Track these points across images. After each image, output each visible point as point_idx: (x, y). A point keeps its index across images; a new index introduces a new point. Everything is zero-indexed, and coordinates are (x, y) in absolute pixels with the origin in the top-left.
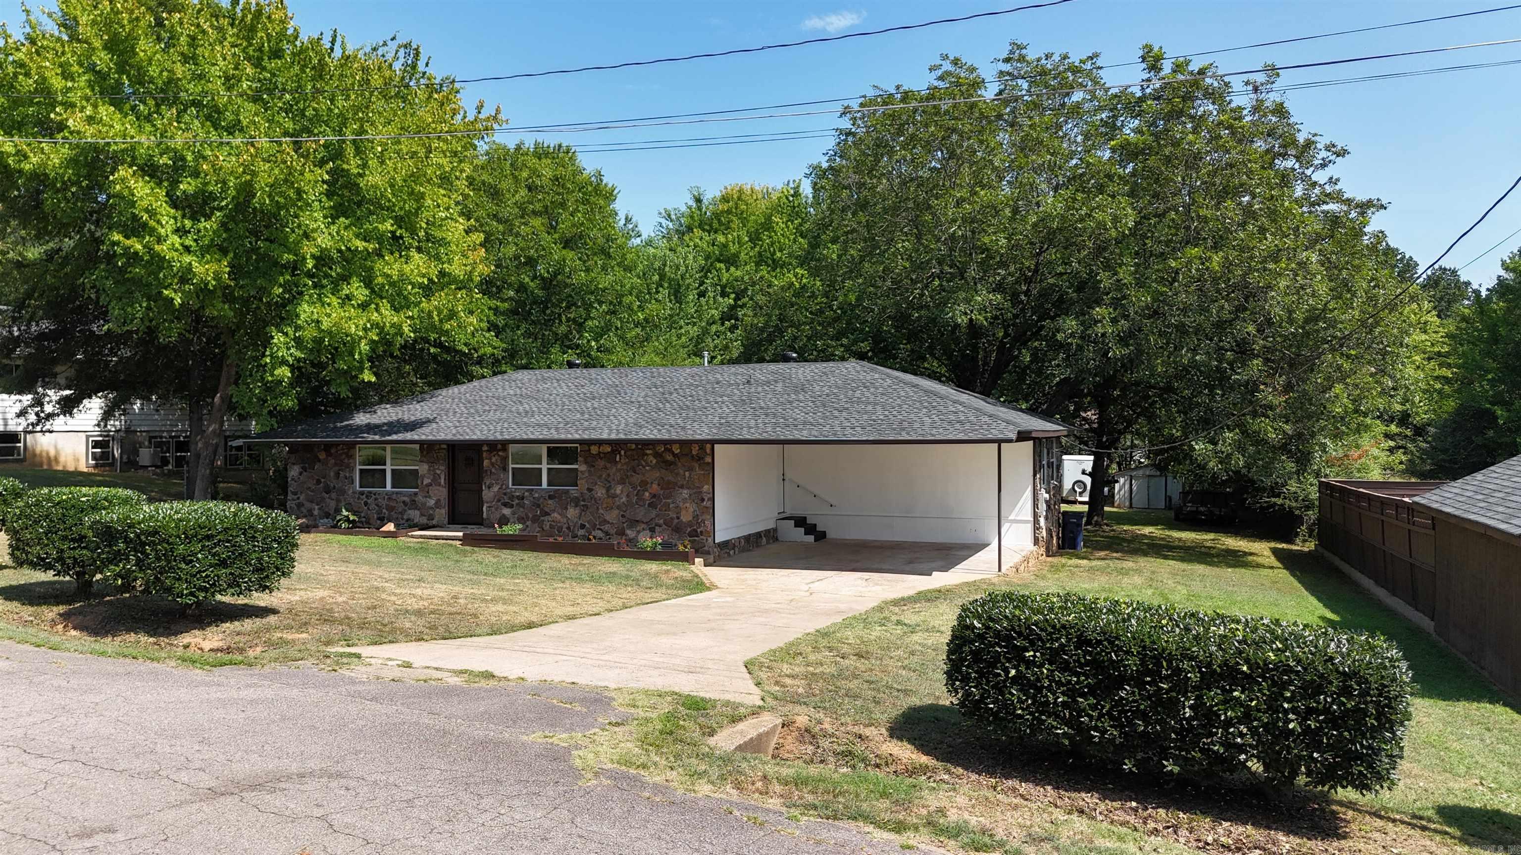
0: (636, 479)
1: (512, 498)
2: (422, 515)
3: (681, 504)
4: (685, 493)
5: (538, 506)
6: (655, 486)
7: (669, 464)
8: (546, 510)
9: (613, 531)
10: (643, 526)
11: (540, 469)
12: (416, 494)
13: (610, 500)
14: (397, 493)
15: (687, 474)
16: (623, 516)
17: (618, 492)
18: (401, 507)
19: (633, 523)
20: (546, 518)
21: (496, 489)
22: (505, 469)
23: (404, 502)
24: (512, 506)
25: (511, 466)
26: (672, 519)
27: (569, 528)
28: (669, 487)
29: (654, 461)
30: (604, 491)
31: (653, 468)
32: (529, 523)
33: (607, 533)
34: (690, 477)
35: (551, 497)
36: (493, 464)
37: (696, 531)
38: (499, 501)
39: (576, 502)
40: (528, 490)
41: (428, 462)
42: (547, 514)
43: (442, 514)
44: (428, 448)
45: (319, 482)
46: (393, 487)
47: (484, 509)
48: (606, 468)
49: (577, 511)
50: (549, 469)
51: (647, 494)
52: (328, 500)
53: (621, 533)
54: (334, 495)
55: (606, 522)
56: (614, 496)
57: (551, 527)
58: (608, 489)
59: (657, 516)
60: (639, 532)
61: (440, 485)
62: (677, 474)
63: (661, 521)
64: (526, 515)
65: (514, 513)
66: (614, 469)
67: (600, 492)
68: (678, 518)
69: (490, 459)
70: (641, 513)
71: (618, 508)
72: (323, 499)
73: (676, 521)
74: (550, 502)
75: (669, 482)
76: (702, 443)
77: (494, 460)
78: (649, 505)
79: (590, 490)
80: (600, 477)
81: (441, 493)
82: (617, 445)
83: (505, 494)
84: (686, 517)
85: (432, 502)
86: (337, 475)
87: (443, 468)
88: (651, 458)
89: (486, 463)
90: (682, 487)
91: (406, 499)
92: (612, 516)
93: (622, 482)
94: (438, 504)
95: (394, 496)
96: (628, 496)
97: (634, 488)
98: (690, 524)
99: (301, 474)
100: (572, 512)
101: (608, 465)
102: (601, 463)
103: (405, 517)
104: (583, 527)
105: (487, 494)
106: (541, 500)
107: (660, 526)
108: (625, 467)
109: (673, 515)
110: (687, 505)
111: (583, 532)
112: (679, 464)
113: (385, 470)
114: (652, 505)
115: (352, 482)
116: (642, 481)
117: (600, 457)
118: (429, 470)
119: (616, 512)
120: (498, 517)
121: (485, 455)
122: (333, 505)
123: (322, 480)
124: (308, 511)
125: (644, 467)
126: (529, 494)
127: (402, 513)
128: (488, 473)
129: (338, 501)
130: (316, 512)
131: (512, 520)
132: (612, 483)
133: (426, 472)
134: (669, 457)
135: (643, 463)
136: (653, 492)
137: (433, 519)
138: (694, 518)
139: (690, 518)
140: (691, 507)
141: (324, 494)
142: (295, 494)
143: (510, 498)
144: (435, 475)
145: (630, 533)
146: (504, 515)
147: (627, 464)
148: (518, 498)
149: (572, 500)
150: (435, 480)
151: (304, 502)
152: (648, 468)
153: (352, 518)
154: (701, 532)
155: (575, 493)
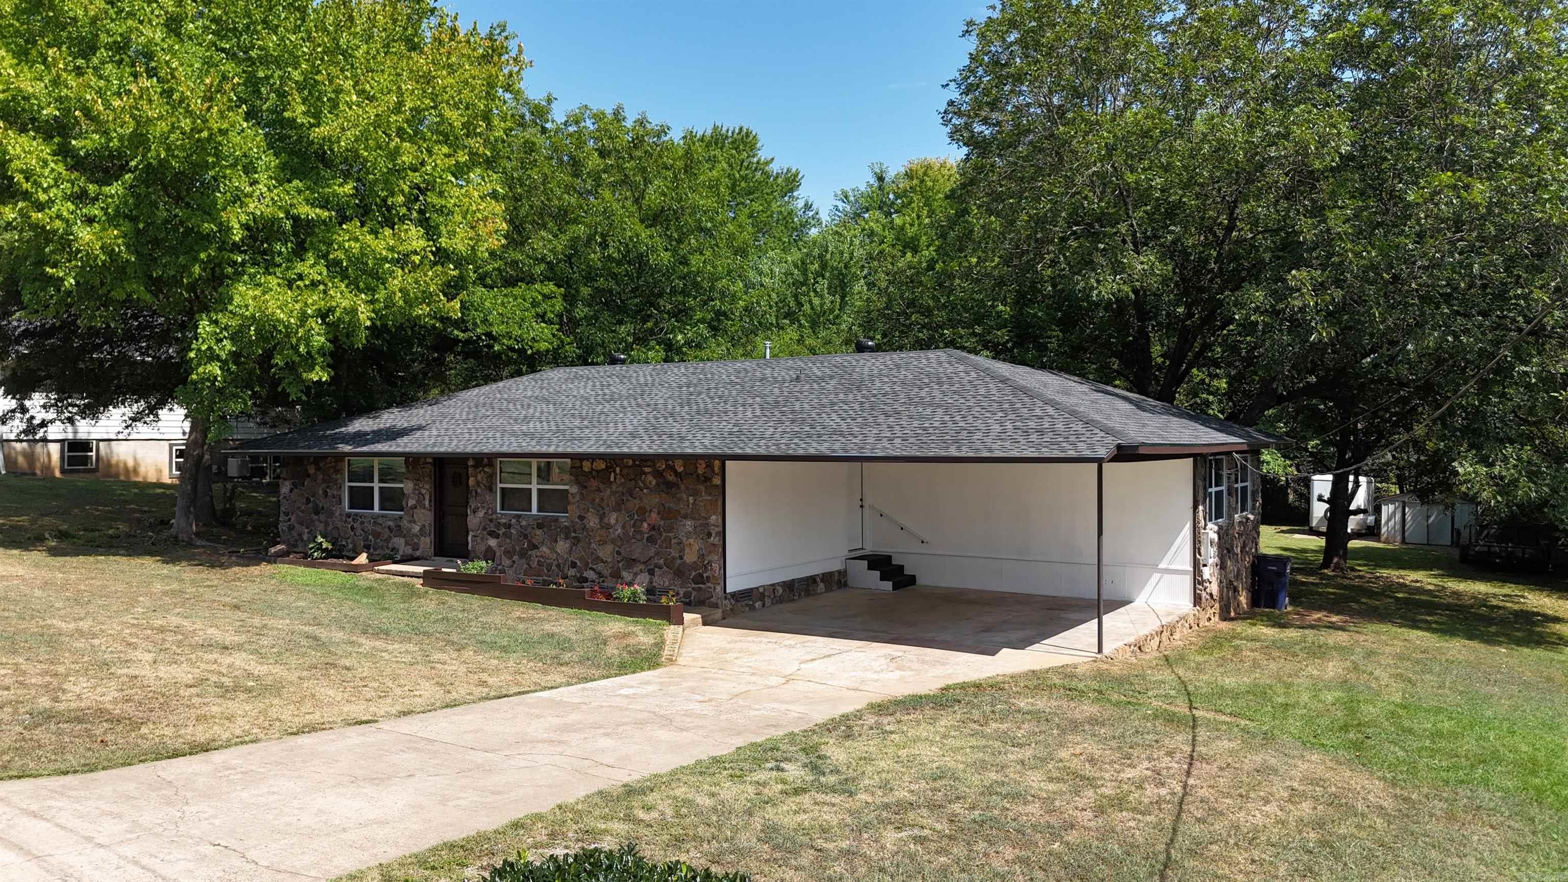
0: (634, 504)
1: (499, 525)
2: (407, 544)
3: (684, 540)
4: (689, 525)
5: (526, 536)
6: (654, 515)
7: (670, 485)
8: (535, 542)
9: (606, 572)
10: (642, 567)
11: (530, 490)
12: (401, 518)
13: (603, 532)
14: (384, 516)
15: (691, 499)
16: (619, 553)
17: (613, 521)
18: (386, 534)
19: (629, 563)
20: (533, 553)
21: (481, 514)
22: (491, 489)
23: (389, 527)
24: (497, 537)
25: (500, 485)
26: (674, 558)
27: (558, 566)
28: (670, 517)
29: (654, 482)
30: (597, 521)
31: (652, 491)
32: (515, 558)
33: (600, 574)
34: (694, 503)
35: (540, 526)
36: (479, 483)
37: (701, 575)
38: (484, 529)
39: (567, 532)
40: (515, 516)
41: (413, 479)
42: (535, 547)
43: (426, 543)
44: (414, 460)
45: (308, 501)
46: (380, 509)
47: (470, 538)
48: (599, 490)
49: (568, 544)
50: (539, 490)
51: (645, 525)
52: (317, 523)
53: (617, 575)
54: (322, 517)
55: (598, 560)
56: (608, 527)
57: (539, 563)
58: (601, 518)
59: (657, 554)
60: (636, 574)
61: (425, 507)
62: (679, 500)
63: (662, 561)
64: (513, 548)
65: (500, 545)
66: (608, 492)
67: (592, 521)
68: (681, 558)
69: (476, 477)
70: (637, 550)
71: (613, 542)
72: (312, 521)
73: (679, 561)
74: (539, 532)
75: (670, 510)
76: (708, 458)
77: (479, 477)
78: (648, 539)
79: (581, 518)
80: (593, 501)
81: (424, 517)
82: (613, 460)
83: (491, 521)
84: (690, 557)
85: (416, 529)
86: (326, 494)
87: (427, 487)
88: (650, 478)
89: (472, 481)
90: (685, 517)
91: (391, 523)
92: (606, 552)
93: (617, 508)
94: (423, 531)
95: (380, 520)
96: (624, 527)
97: (631, 517)
98: (694, 567)
99: (291, 491)
100: (562, 546)
101: (602, 486)
102: (594, 484)
103: (390, 546)
104: (574, 565)
105: (474, 520)
106: (529, 530)
107: (660, 568)
108: (620, 489)
109: (675, 553)
110: (691, 541)
111: (572, 572)
112: (682, 487)
113: (372, 488)
114: (651, 540)
115: (340, 501)
116: (639, 508)
117: (593, 476)
118: (414, 489)
119: (610, 548)
120: (483, 549)
121: (470, 471)
122: (321, 528)
123: (312, 499)
124: (298, 535)
125: (641, 489)
126: (514, 521)
127: (389, 539)
128: (474, 494)
129: (326, 523)
130: (306, 537)
131: (498, 554)
132: (606, 510)
133: (410, 491)
134: (671, 477)
135: (641, 484)
136: (652, 523)
137: (418, 549)
138: (699, 559)
139: (694, 558)
140: (696, 544)
141: (313, 515)
142: (287, 514)
143: (496, 526)
144: (420, 495)
145: (627, 576)
146: (490, 547)
147: (622, 484)
148: (504, 526)
149: (562, 531)
150: (420, 501)
151: (294, 524)
152: (646, 491)
153: (325, 545)
154: (708, 578)
155: (565, 522)
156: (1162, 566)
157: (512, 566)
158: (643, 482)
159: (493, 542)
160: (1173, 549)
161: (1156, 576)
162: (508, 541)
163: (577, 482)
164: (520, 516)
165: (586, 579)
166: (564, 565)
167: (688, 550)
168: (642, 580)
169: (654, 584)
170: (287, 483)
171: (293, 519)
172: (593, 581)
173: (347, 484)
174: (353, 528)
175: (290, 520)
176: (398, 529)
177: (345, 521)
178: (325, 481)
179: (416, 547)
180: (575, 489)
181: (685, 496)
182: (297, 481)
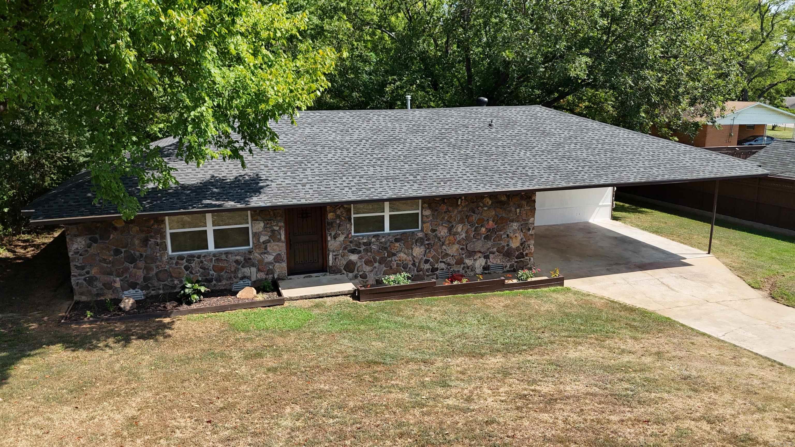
0: (475, 218)
1: (359, 244)
2: (259, 270)
3: (511, 235)
4: (515, 225)
5: (386, 248)
6: (491, 222)
7: (502, 204)
8: (393, 251)
10: (480, 255)
11: (383, 217)
12: (250, 252)
13: (452, 238)
14: (227, 253)
15: (518, 210)
16: (462, 249)
17: (459, 230)
18: (233, 266)
19: (471, 254)
20: (394, 258)
21: (342, 238)
22: (350, 220)
23: (237, 262)
24: (359, 252)
25: (353, 216)
26: (504, 247)
28: (502, 222)
29: (490, 203)
30: (446, 231)
31: (489, 208)
32: (376, 265)
33: (449, 264)
34: (520, 213)
35: (397, 240)
36: (338, 217)
37: (522, 254)
39: (420, 241)
40: (374, 236)
41: (264, 220)
42: (394, 255)
43: (282, 267)
45: (117, 252)
46: (216, 247)
47: (331, 257)
48: (448, 210)
49: (422, 249)
50: (391, 216)
51: (483, 229)
52: (134, 270)
53: (460, 262)
54: (141, 264)
55: (447, 255)
56: (457, 233)
57: (398, 265)
58: (450, 230)
59: (492, 245)
60: (475, 260)
61: (279, 240)
62: (510, 211)
63: (495, 249)
64: (374, 258)
65: (360, 258)
66: (456, 212)
67: (443, 232)
68: (508, 245)
69: (334, 212)
70: (478, 245)
71: (459, 243)
72: (127, 269)
73: (506, 248)
74: (397, 244)
75: (502, 218)
77: (338, 212)
78: (485, 238)
79: (433, 231)
80: (443, 218)
81: (279, 248)
83: (351, 242)
84: (515, 244)
85: (270, 258)
86: (145, 241)
87: (282, 224)
88: (488, 200)
89: (330, 216)
90: (512, 221)
91: (238, 258)
92: (453, 250)
93: (461, 221)
94: (278, 259)
95: (224, 257)
96: (467, 232)
97: (472, 225)
98: (518, 249)
99: (89, 246)
100: (418, 251)
101: (450, 209)
102: (444, 207)
103: (240, 275)
104: (427, 261)
105: (333, 244)
106: (388, 244)
107: (493, 253)
108: (465, 209)
109: (503, 243)
110: (517, 235)
111: (427, 266)
112: (511, 204)
113: (206, 231)
114: (487, 238)
115: (166, 248)
116: (479, 219)
117: (444, 203)
118: (265, 227)
119: (456, 246)
120: (345, 263)
121: (328, 208)
122: (140, 273)
123: (123, 250)
124: (104, 285)
125: (482, 207)
126: (373, 240)
127: (236, 270)
128: (334, 225)
129: (148, 269)
130: (118, 285)
131: (359, 264)
132: (454, 223)
133: (261, 229)
134: (504, 198)
135: (481, 205)
136: (489, 227)
137: (273, 273)
138: (521, 244)
139: (518, 244)
140: (520, 236)
141: (127, 264)
142: (82, 268)
143: (356, 245)
144: (273, 231)
145: (468, 262)
146: (350, 260)
147: (467, 206)
148: (365, 244)
149: (416, 241)
150: (274, 236)
151: (98, 276)
152: (486, 208)
153: (203, 289)
154: (527, 254)
155: (420, 235)
156: (600, 204)
157: (372, 271)
158: (482, 203)
159: (354, 257)
160: (605, 196)
162: (369, 254)
163: (430, 207)
164: (378, 235)
165: (437, 269)
166: (419, 263)
167: (514, 240)
168: (480, 263)
169: (489, 263)
170: (79, 239)
171: (94, 271)
172: (443, 269)
173: (168, 232)
174: (187, 268)
175: (88, 273)
176: (248, 262)
177: (177, 263)
178: (142, 231)
179: (271, 272)
180: (428, 212)
181: (513, 209)
182: (97, 236)
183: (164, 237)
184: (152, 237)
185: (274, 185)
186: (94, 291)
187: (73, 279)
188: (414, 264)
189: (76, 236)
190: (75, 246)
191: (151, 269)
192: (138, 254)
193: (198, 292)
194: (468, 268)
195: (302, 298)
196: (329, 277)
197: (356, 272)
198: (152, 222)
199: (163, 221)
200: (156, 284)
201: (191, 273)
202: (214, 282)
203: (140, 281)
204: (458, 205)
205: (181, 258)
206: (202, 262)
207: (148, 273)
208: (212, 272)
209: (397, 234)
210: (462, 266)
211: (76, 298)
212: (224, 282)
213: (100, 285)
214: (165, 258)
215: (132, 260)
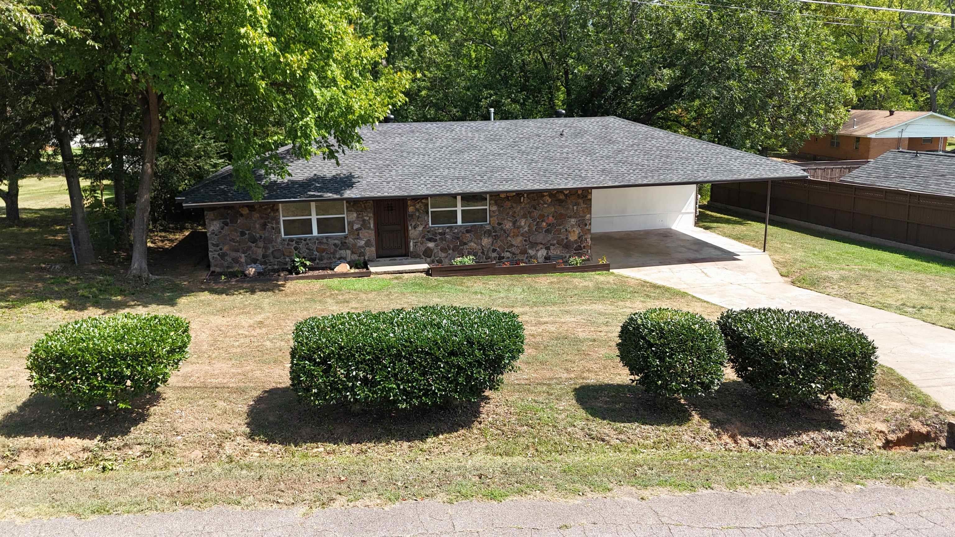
0: (536, 214)
1: (435, 234)
2: (353, 253)
3: (570, 229)
4: (573, 221)
5: (458, 238)
6: (551, 218)
7: (561, 201)
8: (465, 241)
9: (518, 252)
10: (541, 246)
11: (456, 211)
12: (346, 237)
13: (516, 231)
14: (327, 238)
15: (575, 208)
16: (525, 241)
17: (523, 224)
18: (331, 249)
19: (534, 245)
20: (465, 247)
21: (420, 228)
22: (427, 213)
23: (335, 245)
24: (435, 241)
25: (430, 210)
26: (563, 239)
28: (561, 218)
29: (550, 201)
30: (511, 225)
31: (549, 205)
32: (450, 252)
33: (514, 254)
34: (577, 210)
35: (468, 231)
36: (417, 210)
37: (580, 246)
38: (423, 237)
39: (488, 233)
40: (448, 227)
41: (357, 211)
42: (465, 244)
45: (243, 234)
46: (319, 232)
47: (411, 244)
48: (512, 207)
49: (490, 240)
50: (462, 211)
51: (544, 224)
52: (255, 249)
53: (524, 252)
54: (261, 244)
55: (512, 245)
56: (519, 227)
58: (514, 223)
59: (552, 238)
60: (538, 251)
61: (369, 228)
62: (568, 208)
63: (555, 242)
64: (448, 246)
65: (437, 246)
66: (519, 208)
67: (508, 225)
68: (567, 238)
69: (414, 205)
70: (540, 238)
71: (522, 235)
72: (250, 248)
73: (565, 241)
74: (468, 235)
75: (561, 214)
77: (418, 206)
78: (546, 231)
79: (499, 224)
80: (508, 213)
81: (369, 235)
83: (428, 232)
84: (573, 237)
85: (362, 243)
86: (264, 226)
87: (372, 215)
88: (548, 198)
89: (411, 209)
90: (570, 217)
91: (336, 242)
92: (518, 241)
93: (524, 216)
94: (368, 244)
95: (325, 241)
96: (529, 226)
97: (534, 220)
98: (575, 242)
99: (222, 228)
100: (486, 241)
101: (514, 205)
102: (508, 204)
103: (338, 256)
104: (494, 251)
105: (413, 233)
106: (460, 235)
107: (554, 245)
108: (527, 206)
109: (562, 237)
110: (575, 229)
111: (494, 255)
112: (569, 202)
113: (311, 219)
114: (548, 231)
115: (279, 232)
116: (540, 215)
117: (508, 200)
118: (357, 217)
119: (520, 238)
120: (423, 249)
121: (409, 203)
122: (260, 252)
123: (247, 232)
124: (233, 259)
125: (542, 205)
126: (447, 230)
127: (334, 253)
128: (414, 217)
129: (266, 248)
130: (243, 260)
131: (436, 251)
132: (518, 218)
133: (354, 219)
134: (562, 197)
135: (542, 202)
136: (549, 222)
137: (364, 256)
138: (579, 238)
139: (576, 238)
140: (577, 231)
141: (250, 244)
142: (217, 245)
143: (433, 235)
144: (364, 221)
145: (531, 252)
146: (428, 247)
147: (529, 203)
148: (440, 234)
149: (485, 232)
150: (365, 225)
151: (228, 252)
152: (546, 206)
153: (308, 263)
154: (584, 247)
155: (488, 227)
156: (683, 211)
157: (447, 257)
158: (542, 200)
159: (431, 245)
161: (680, 216)
162: (444, 242)
163: (496, 204)
164: (452, 227)
165: (503, 258)
166: (488, 252)
167: (572, 234)
168: (542, 253)
169: (550, 254)
170: (215, 223)
171: (225, 248)
172: (508, 258)
173: (282, 219)
174: (296, 249)
175: (221, 249)
176: (344, 245)
177: (288, 244)
178: (262, 218)
179: (362, 254)
180: (494, 208)
181: (571, 206)
182: (228, 220)
183: (278, 223)
184: (268, 222)
185: (364, 182)
186: (226, 264)
187: (210, 254)
188: (483, 253)
189: (212, 220)
190: (212, 228)
191: (269, 248)
192: (258, 235)
193: (305, 266)
194: (531, 257)
195: (385, 273)
196: (410, 260)
197: (433, 257)
198: (269, 210)
199: (278, 210)
200: (272, 261)
201: (299, 252)
202: (317, 261)
203: (260, 258)
204: (521, 203)
205: (291, 240)
206: (308, 244)
207: (266, 252)
208: (315, 253)
209: (468, 226)
210: (526, 255)
211: (212, 269)
212: (325, 261)
213: (230, 260)
214: (279, 240)
215: (254, 240)
